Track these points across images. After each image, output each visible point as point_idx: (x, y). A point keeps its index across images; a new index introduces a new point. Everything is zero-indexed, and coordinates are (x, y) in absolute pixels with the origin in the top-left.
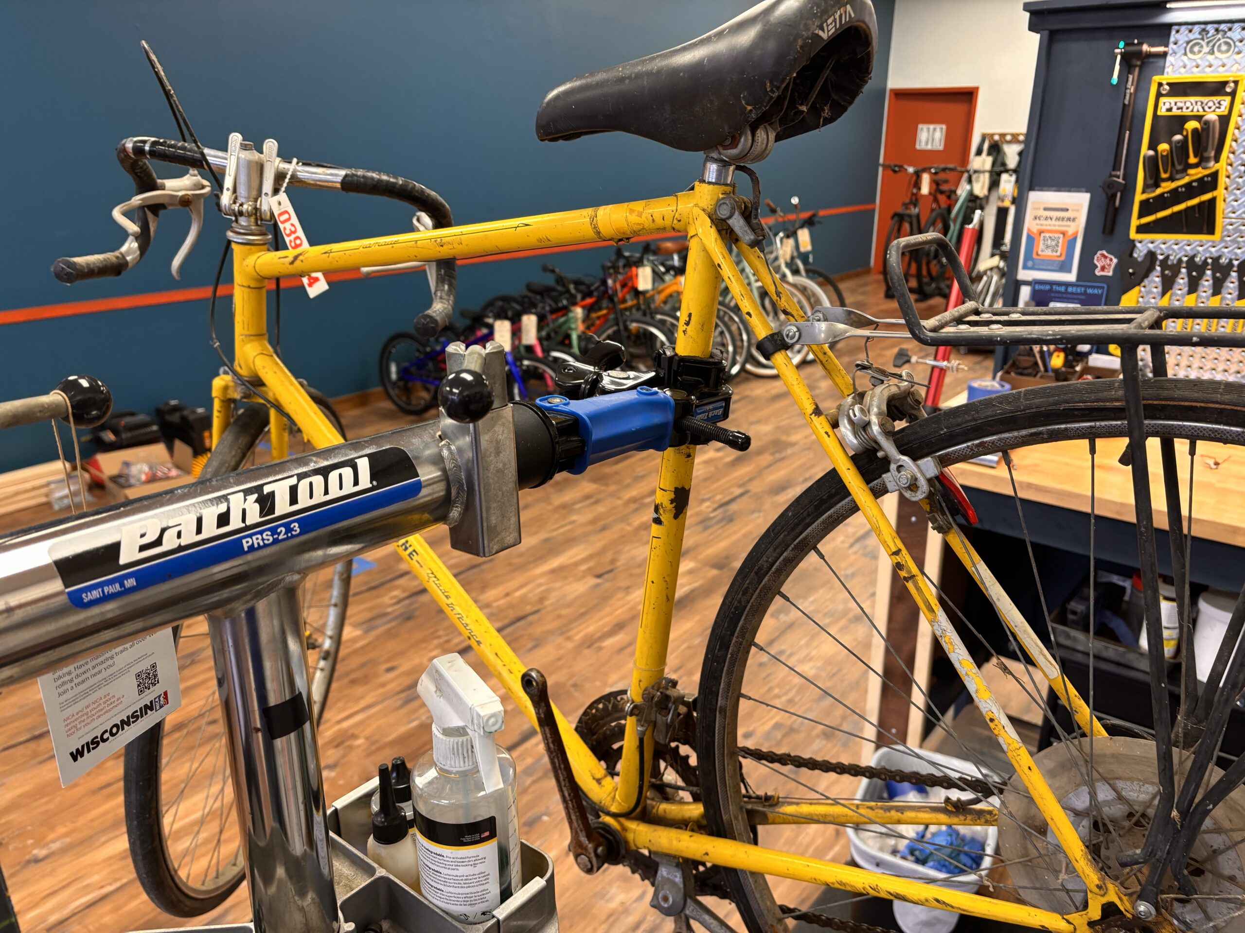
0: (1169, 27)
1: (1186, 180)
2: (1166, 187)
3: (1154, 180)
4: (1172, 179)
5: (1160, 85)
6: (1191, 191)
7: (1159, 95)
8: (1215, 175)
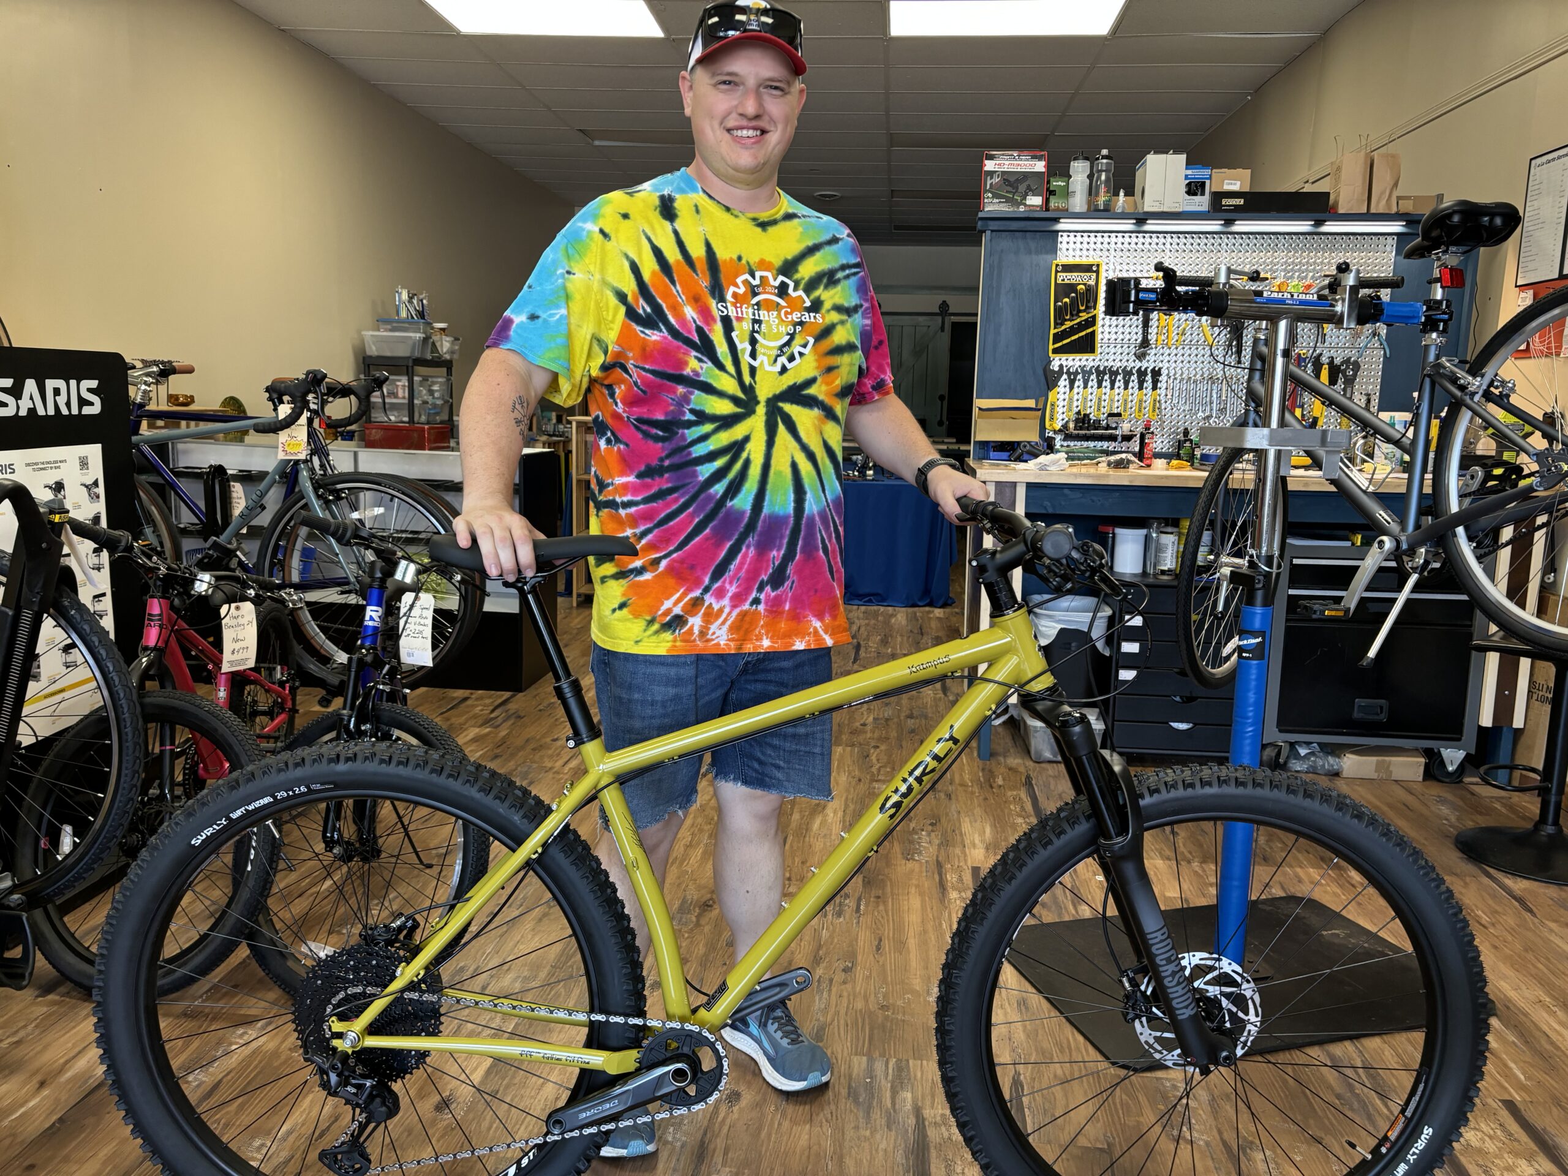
0: (1058, 231)
1: (1078, 320)
2: (1068, 324)
3: (1060, 320)
4: (1071, 320)
5: (1057, 265)
6: (1081, 327)
7: (1057, 272)
8: (1094, 317)
